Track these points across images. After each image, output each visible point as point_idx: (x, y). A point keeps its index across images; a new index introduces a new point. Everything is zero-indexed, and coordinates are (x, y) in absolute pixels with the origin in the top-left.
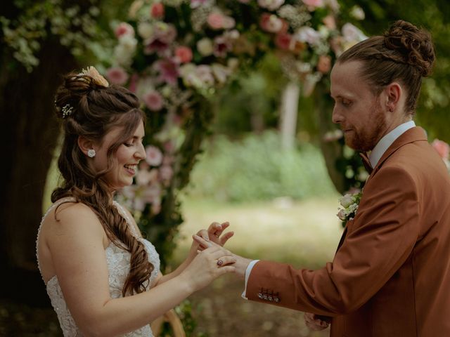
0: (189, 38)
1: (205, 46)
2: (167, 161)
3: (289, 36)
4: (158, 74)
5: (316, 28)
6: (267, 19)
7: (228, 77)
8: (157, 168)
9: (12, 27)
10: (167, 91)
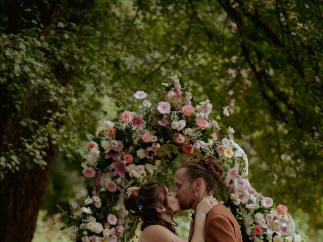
0: (131, 148)
1: (141, 153)
2: (120, 222)
3: (191, 145)
4: (113, 170)
5: (206, 141)
6: (178, 136)
7: (154, 171)
8: (115, 226)
9: (30, 143)
10: (119, 180)
